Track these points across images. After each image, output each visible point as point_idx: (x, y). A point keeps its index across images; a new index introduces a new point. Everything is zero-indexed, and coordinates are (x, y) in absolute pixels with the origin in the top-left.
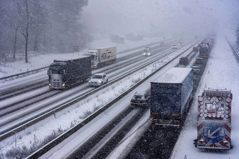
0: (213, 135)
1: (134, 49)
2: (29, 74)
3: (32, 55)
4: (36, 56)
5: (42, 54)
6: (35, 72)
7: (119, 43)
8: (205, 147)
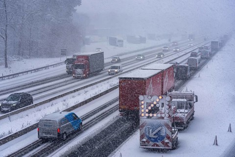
0: (154, 135)
1: (130, 53)
2: (4, 80)
3: (15, 59)
4: (18, 60)
5: (27, 58)
6: (11, 77)
7: (117, 46)
8: (147, 147)
